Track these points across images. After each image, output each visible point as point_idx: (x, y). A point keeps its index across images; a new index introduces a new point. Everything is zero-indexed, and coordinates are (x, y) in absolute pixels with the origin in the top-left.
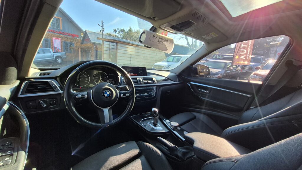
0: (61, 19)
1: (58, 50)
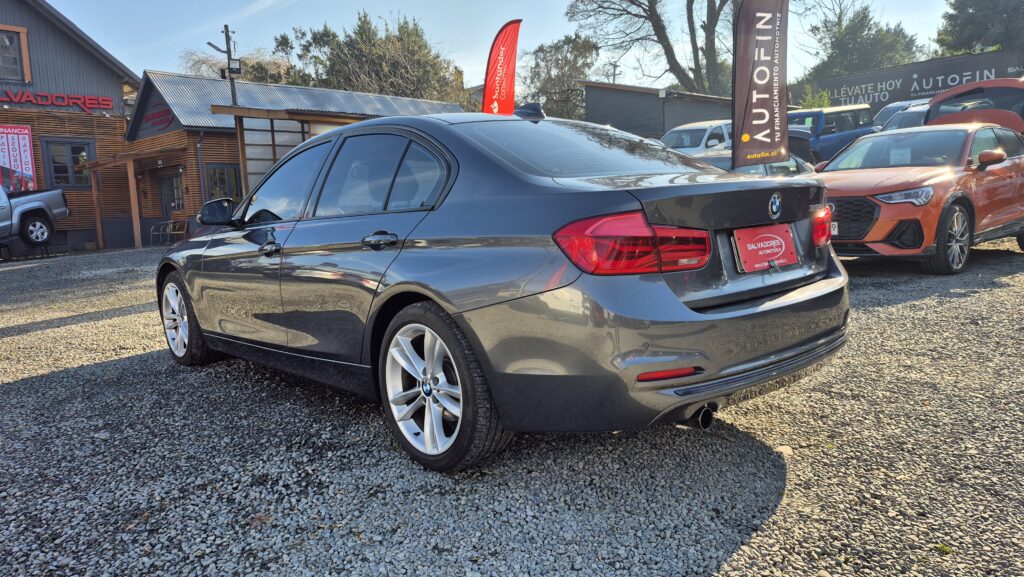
0: (23, 31)
1: (22, 180)
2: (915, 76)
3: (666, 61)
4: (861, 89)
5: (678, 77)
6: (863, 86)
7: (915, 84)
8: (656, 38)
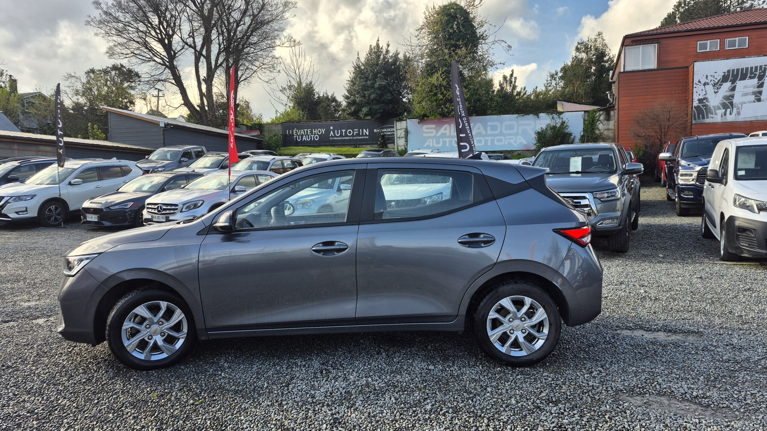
2: (332, 128)
3: (181, 98)
4: (304, 131)
5: (189, 109)
6: (306, 130)
7: (332, 132)
8: (173, 82)
